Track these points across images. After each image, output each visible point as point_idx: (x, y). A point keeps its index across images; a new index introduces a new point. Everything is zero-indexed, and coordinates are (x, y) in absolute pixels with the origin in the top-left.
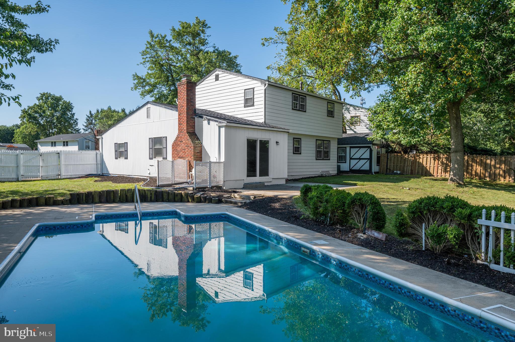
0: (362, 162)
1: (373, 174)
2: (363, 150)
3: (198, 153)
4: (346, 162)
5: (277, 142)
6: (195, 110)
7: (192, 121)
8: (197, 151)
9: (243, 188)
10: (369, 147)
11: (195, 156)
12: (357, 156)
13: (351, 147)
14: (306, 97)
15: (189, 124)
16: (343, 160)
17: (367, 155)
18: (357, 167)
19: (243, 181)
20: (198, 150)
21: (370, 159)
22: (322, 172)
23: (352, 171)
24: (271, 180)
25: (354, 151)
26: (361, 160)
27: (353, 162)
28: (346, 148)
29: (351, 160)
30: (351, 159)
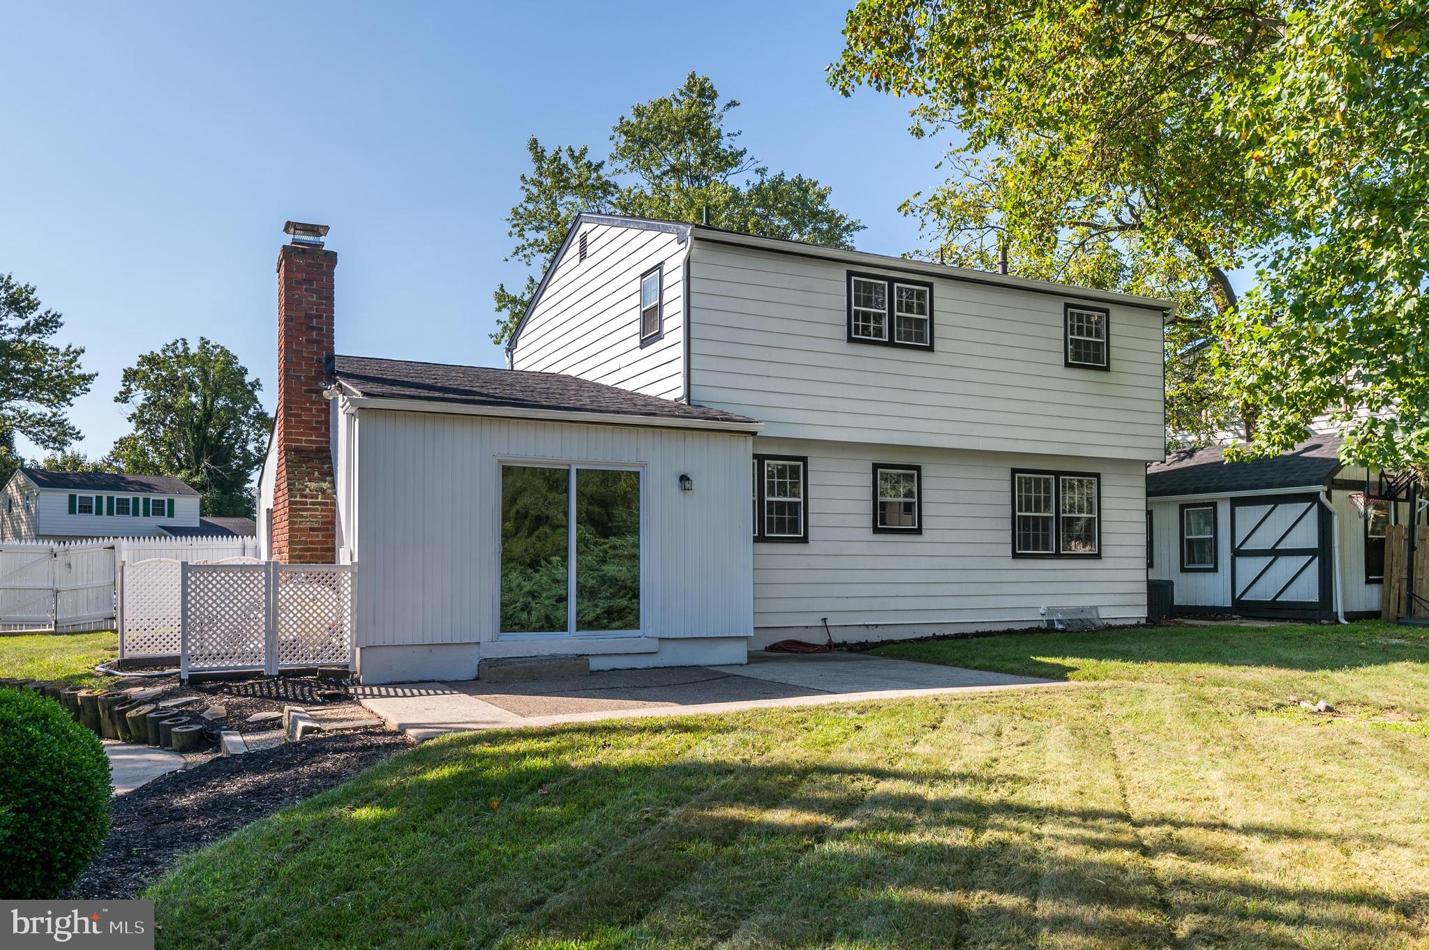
0: (1287, 566)
1: (1337, 622)
2: (1287, 513)
3: (312, 529)
4: (1215, 570)
5: (684, 478)
6: (331, 358)
7: (313, 403)
8: (308, 525)
9: (477, 679)
10: (1313, 498)
11: (300, 542)
12: (1263, 540)
13: (1236, 502)
14: (930, 285)
15: (299, 416)
16: (1208, 558)
17: (1307, 535)
18: (1264, 592)
19: (475, 648)
20: (311, 518)
21: (1323, 553)
22: (1050, 610)
23: (1243, 608)
24: (653, 646)
25: (1248, 516)
26: (1282, 561)
27: (1248, 568)
28: (1214, 505)
29: (1239, 560)
30: (1237, 553)
